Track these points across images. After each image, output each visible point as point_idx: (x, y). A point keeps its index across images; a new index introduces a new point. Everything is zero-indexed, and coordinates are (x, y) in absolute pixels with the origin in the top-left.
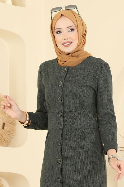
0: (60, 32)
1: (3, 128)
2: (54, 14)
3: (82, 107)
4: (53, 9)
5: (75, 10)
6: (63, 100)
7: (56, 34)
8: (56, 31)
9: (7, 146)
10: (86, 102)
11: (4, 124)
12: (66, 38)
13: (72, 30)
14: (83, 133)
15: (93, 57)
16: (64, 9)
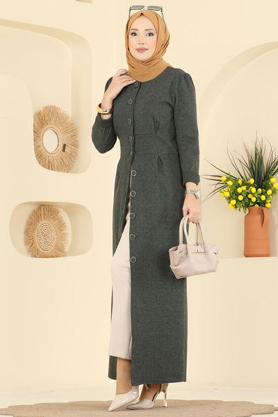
0: (135, 34)
1: (64, 150)
2: (133, 12)
3: (157, 129)
4: (133, 7)
5: (159, 13)
6: (133, 121)
7: (130, 36)
8: (131, 31)
9: (67, 172)
10: (162, 122)
11: (65, 146)
12: (141, 42)
13: (150, 34)
14: (159, 159)
15: (172, 68)
16: (146, 8)
